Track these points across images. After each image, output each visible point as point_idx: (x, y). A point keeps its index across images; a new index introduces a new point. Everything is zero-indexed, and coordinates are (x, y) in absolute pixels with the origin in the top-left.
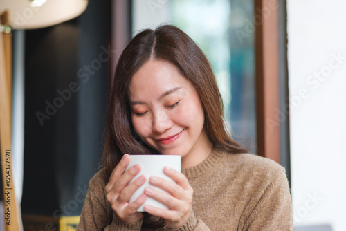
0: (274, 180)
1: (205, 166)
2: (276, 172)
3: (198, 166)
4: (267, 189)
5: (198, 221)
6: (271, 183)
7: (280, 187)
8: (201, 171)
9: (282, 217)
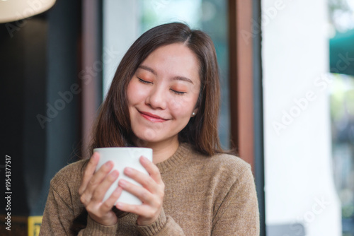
0: (241, 177)
1: (171, 162)
2: (242, 168)
3: (164, 162)
4: (233, 185)
5: (167, 218)
6: (237, 180)
7: (245, 183)
8: (167, 167)
9: (249, 215)
